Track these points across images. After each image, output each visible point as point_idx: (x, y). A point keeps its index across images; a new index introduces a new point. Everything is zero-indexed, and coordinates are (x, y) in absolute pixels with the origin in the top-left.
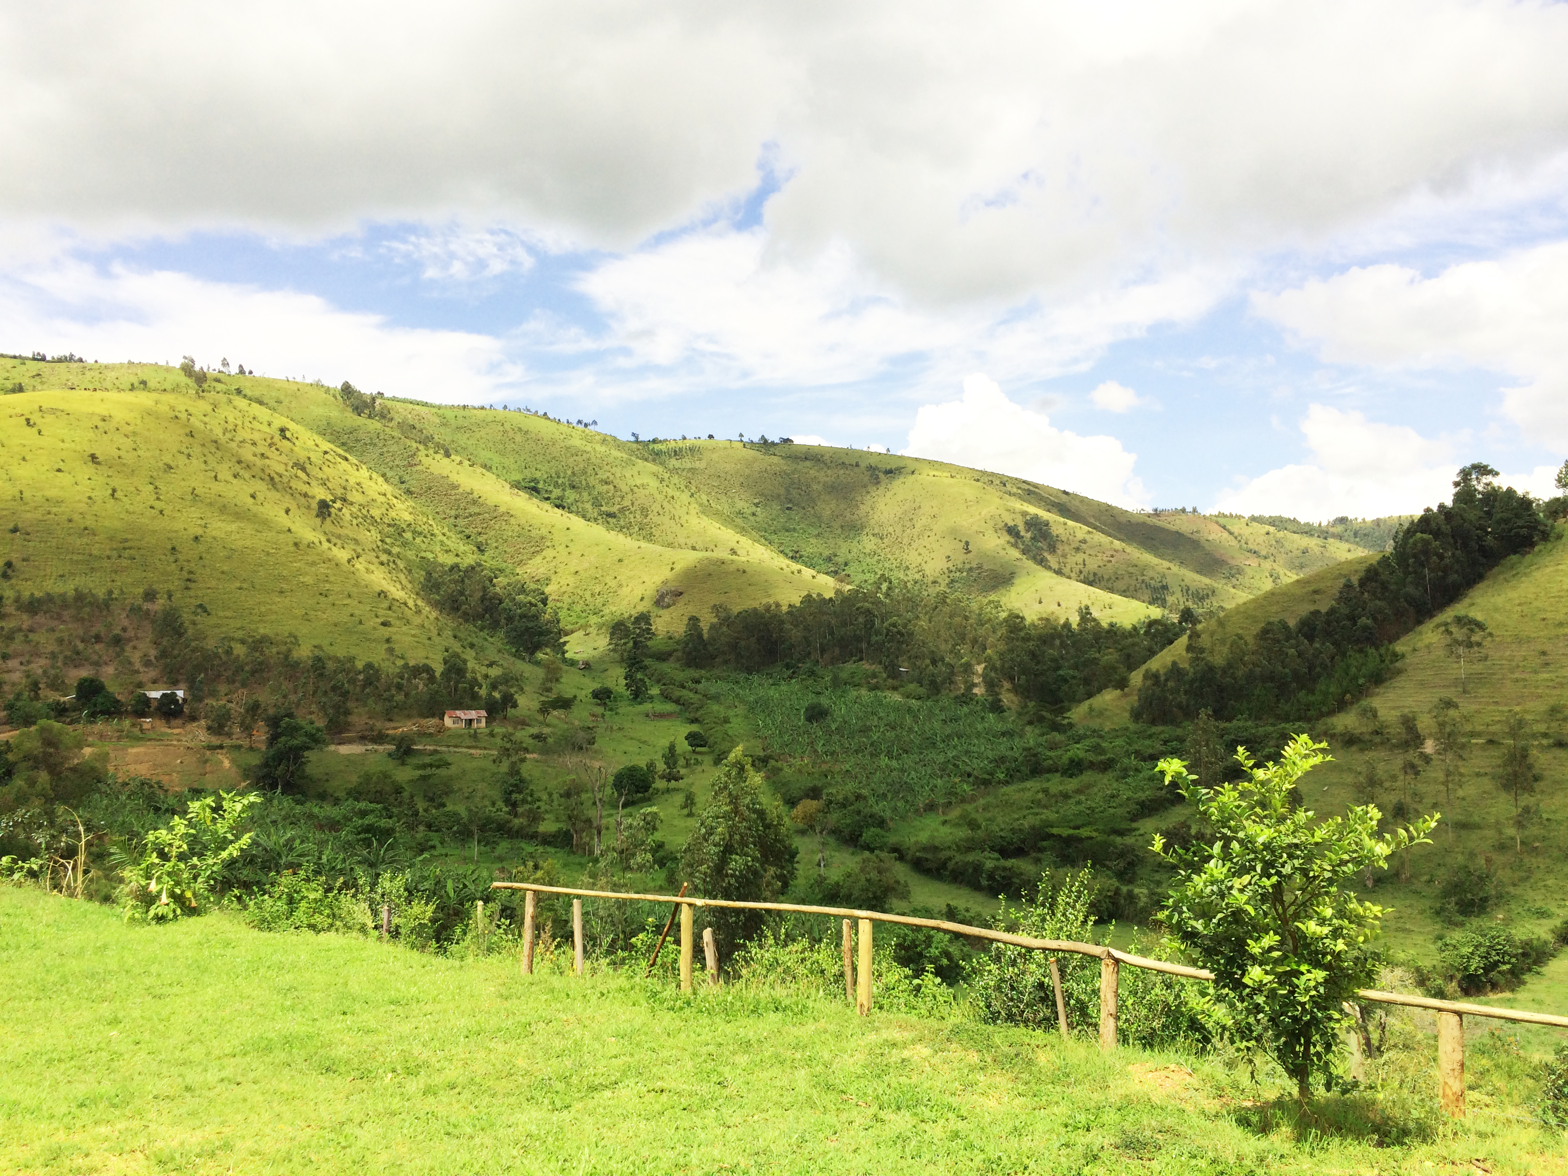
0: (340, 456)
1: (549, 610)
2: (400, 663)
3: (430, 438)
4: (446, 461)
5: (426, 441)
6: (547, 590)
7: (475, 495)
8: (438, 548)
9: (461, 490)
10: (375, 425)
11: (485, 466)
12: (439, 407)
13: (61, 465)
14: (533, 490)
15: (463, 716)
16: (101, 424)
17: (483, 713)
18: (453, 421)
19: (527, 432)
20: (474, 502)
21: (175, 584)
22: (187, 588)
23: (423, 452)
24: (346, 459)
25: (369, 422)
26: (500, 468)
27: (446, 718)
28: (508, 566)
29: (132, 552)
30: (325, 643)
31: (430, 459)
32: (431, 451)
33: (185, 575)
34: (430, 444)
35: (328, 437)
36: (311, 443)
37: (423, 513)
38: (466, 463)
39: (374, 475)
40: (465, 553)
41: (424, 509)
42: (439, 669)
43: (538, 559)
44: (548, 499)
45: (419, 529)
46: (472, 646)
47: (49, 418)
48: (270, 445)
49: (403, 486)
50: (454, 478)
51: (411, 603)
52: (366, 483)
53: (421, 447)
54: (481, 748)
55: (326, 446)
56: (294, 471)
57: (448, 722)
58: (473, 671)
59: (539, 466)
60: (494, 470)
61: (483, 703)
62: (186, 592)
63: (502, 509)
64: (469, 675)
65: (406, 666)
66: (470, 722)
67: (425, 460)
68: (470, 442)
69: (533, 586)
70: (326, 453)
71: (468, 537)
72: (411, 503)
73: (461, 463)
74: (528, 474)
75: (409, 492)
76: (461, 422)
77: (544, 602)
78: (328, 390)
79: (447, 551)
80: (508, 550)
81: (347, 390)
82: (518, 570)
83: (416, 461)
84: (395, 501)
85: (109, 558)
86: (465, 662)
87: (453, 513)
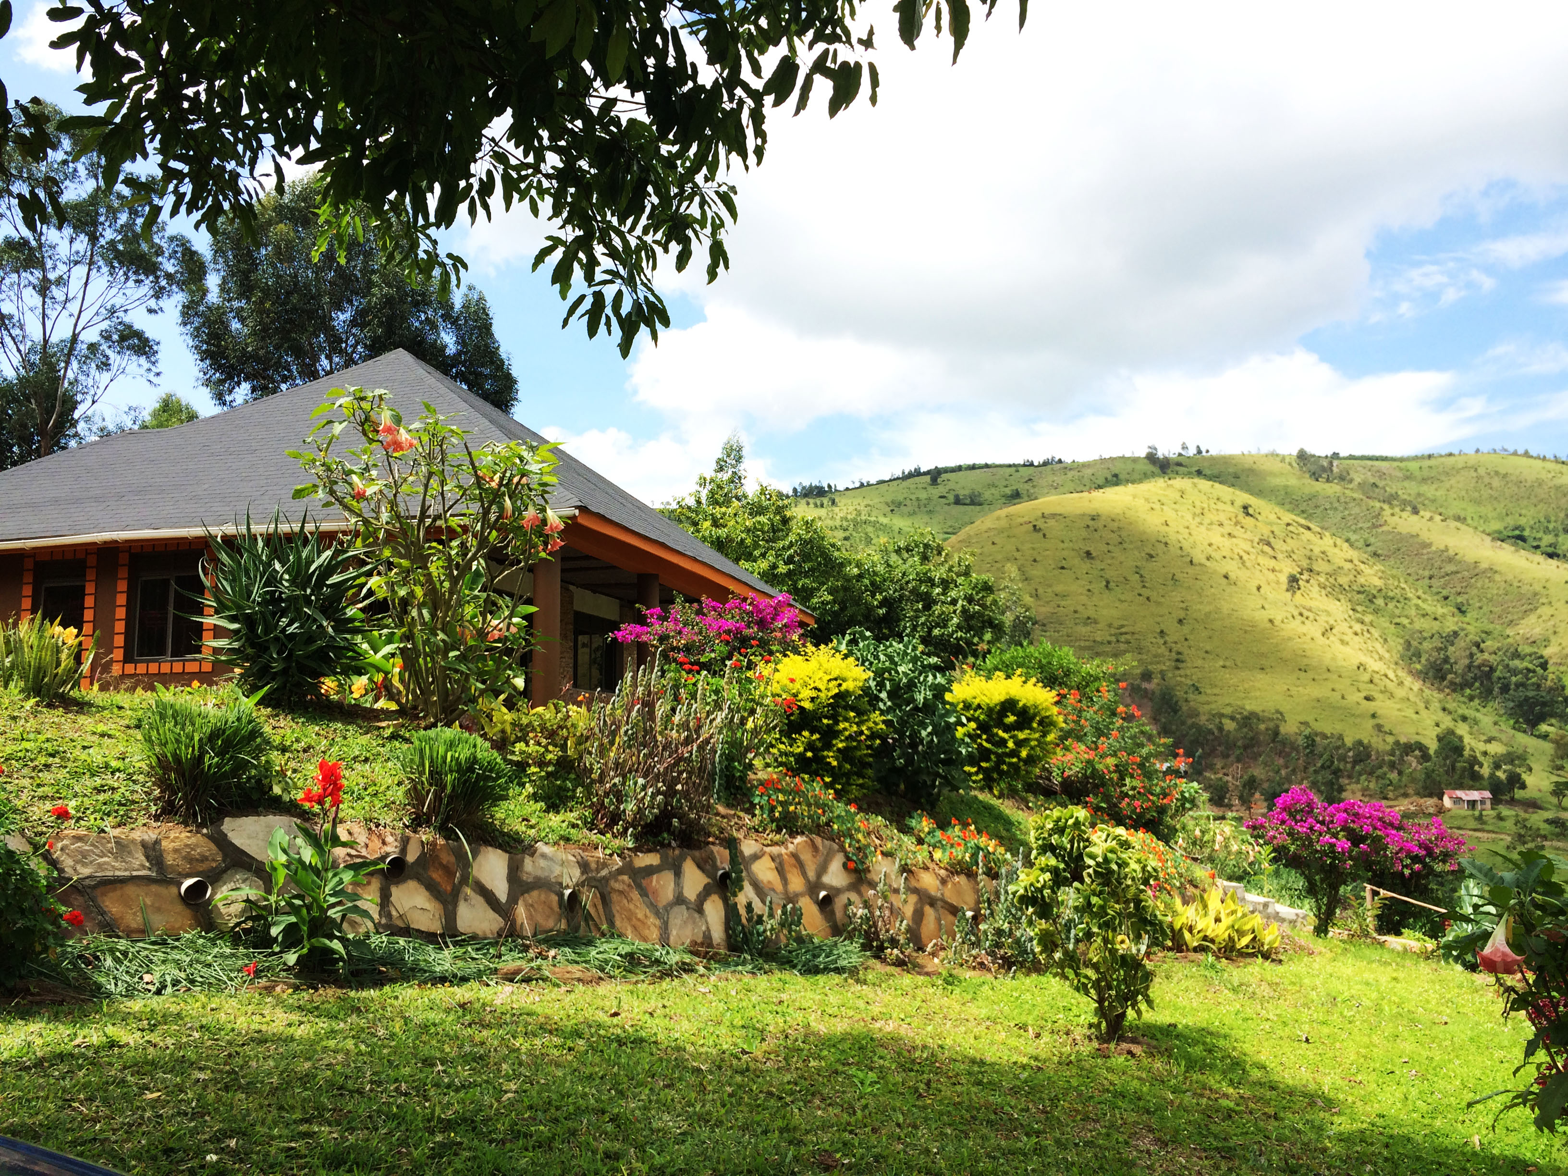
0: (1302, 526)
1: (1551, 676)
2: (1390, 739)
3: (1395, 496)
4: (1415, 518)
5: (1390, 499)
6: (1546, 652)
7: (1451, 553)
8: (1413, 612)
9: (1434, 548)
10: (1333, 489)
11: (1458, 518)
12: (1402, 460)
13: (1064, 563)
14: (1519, 538)
15: (1465, 798)
16: (1091, 523)
17: (1487, 794)
18: (1417, 473)
19: (1505, 476)
20: (1450, 560)
21: (1168, 664)
22: (1178, 668)
23: (1387, 510)
24: (1309, 529)
25: (1327, 486)
26: (1476, 518)
27: (1446, 799)
28: (1496, 628)
29: (1128, 637)
30: (1310, 719)
31: (1396, 518)
32: (1397, 510)
33: (1174, 656)
34: (1395, 502)
35: (1288, 506)
36: (1273, 517)
37: (1394, 577)
38: (1438, 518)
39: (1339, 541)
40: (1444, 616)
41: (1394, 572)
42: (1433, 746)
43: (1532, 618)
44: (1537, 547)
45: (1391, 594)
46: (1464, 719)
47: (1052, 523)
48: (1236, 523)
49: (1369, 549)
50: (1425, 536)
51: (1391, 675)
52: (1331, 551)
53: (1386, 506)
54: (1489, 832)
55: (1288, 517)
56: (1260, 546)
57: (1447, 802)
58: (1472, 749)
59: (1523, 512)
60: (1469, 521)
61: (1485, 783)
62: (1177, 672)
63: (1484, 565)
64: (1466, 753)
65: (1397, 743)
66: (1472, 804)
67: (1392, 521)
68: (1438, 494)
69: (1528, 650)
70: (1288, 524)
71: (1446, 598)
72: (1379, 567)
73: (1431, 519)
74: (1511, 521)
75: (1375, 555)
76: (1426, 473)
77: (1544, 666)
78: (1283, 460)
79: (1424, 616)
80: (1494, 609)
81: (1302, 456)
82: (1510, 632)
83: (1381, 522)
84: (1362, 566)
85: (1109, 643)
86: (1461, 738)
87: (1427, 573)
